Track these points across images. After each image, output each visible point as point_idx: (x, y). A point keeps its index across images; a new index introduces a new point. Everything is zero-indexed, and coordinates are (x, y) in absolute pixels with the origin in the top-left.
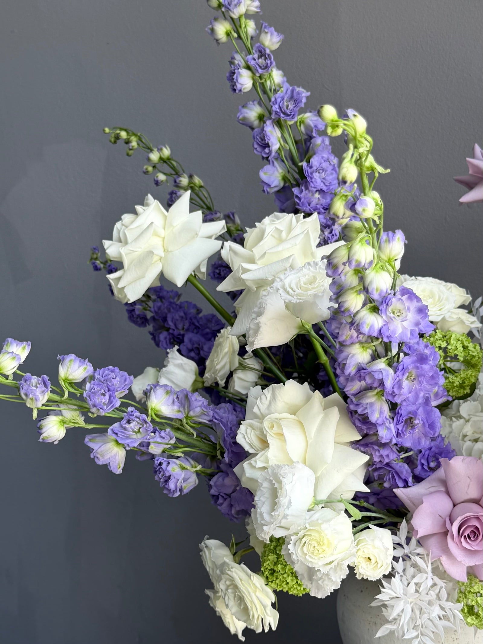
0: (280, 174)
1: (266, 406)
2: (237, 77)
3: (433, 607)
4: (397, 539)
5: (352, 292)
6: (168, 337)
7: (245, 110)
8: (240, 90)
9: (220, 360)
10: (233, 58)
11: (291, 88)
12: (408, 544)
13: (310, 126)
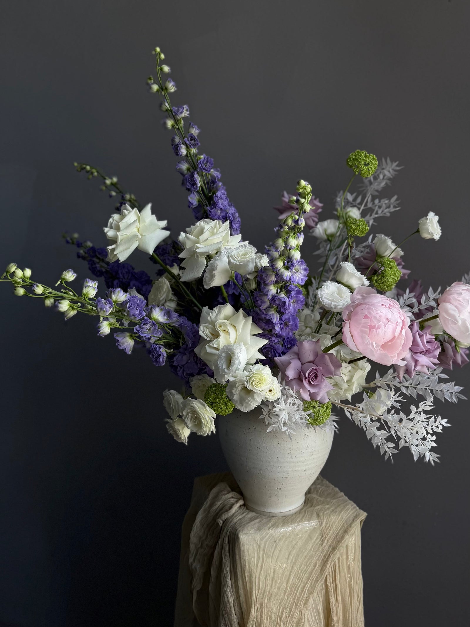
0: (197, 198)
1: (214, 317)
2: (180, 148)
5: (279, 259)
6: (119, 283)
7: (180, 165)
8: (181, 155)
9: (162, 295)
10: (174, 138)
11: (207, 157)
13: (214, 176)
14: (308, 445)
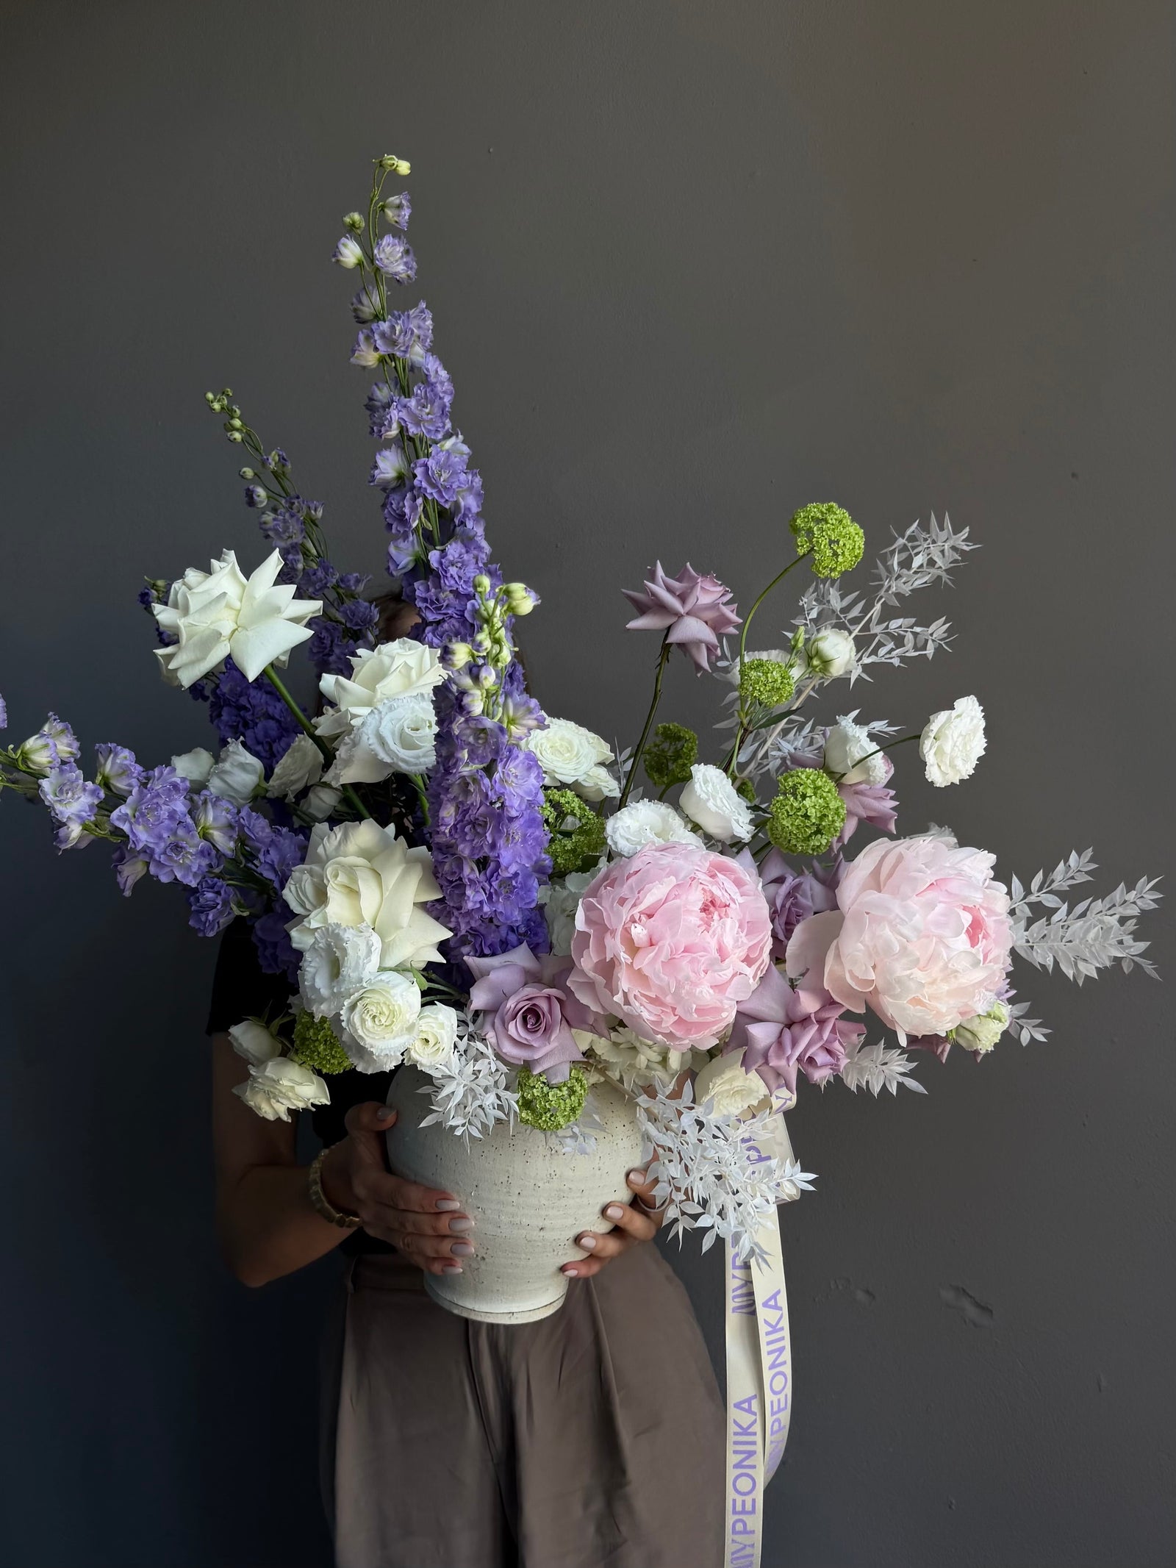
1: (333, 847)
3: (489, 1095)
4: (462, 1016)
12: (474, 1022)
14: (553, 1174)
